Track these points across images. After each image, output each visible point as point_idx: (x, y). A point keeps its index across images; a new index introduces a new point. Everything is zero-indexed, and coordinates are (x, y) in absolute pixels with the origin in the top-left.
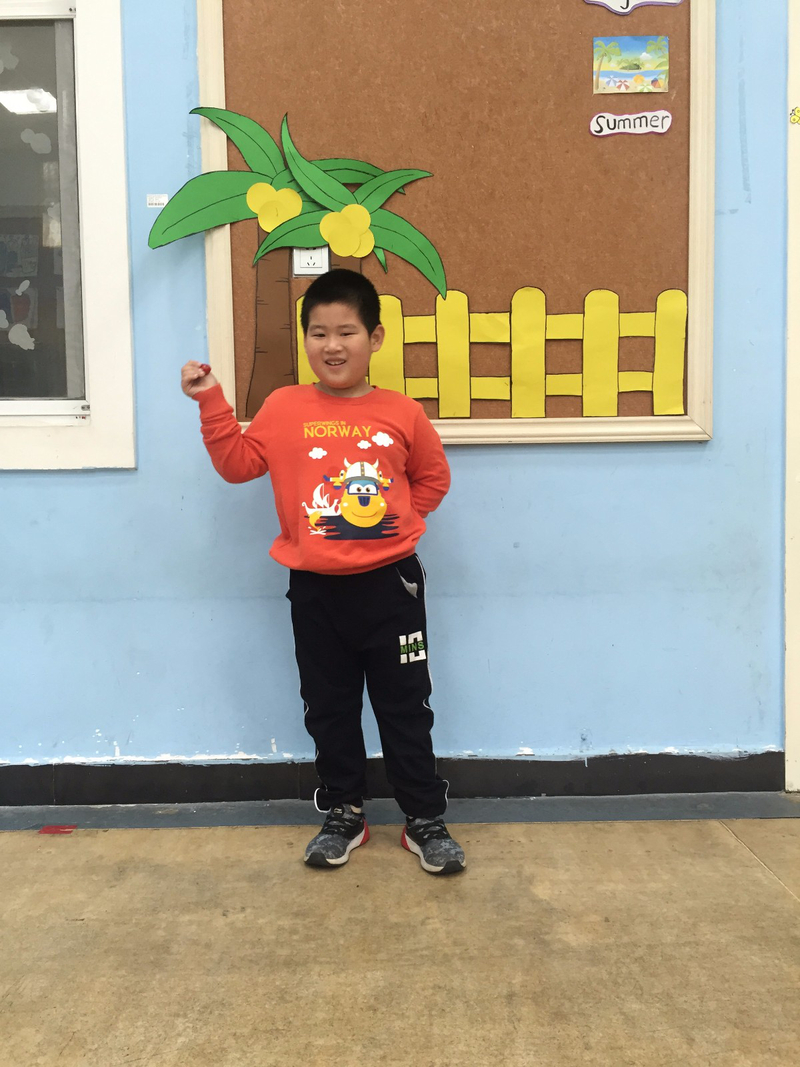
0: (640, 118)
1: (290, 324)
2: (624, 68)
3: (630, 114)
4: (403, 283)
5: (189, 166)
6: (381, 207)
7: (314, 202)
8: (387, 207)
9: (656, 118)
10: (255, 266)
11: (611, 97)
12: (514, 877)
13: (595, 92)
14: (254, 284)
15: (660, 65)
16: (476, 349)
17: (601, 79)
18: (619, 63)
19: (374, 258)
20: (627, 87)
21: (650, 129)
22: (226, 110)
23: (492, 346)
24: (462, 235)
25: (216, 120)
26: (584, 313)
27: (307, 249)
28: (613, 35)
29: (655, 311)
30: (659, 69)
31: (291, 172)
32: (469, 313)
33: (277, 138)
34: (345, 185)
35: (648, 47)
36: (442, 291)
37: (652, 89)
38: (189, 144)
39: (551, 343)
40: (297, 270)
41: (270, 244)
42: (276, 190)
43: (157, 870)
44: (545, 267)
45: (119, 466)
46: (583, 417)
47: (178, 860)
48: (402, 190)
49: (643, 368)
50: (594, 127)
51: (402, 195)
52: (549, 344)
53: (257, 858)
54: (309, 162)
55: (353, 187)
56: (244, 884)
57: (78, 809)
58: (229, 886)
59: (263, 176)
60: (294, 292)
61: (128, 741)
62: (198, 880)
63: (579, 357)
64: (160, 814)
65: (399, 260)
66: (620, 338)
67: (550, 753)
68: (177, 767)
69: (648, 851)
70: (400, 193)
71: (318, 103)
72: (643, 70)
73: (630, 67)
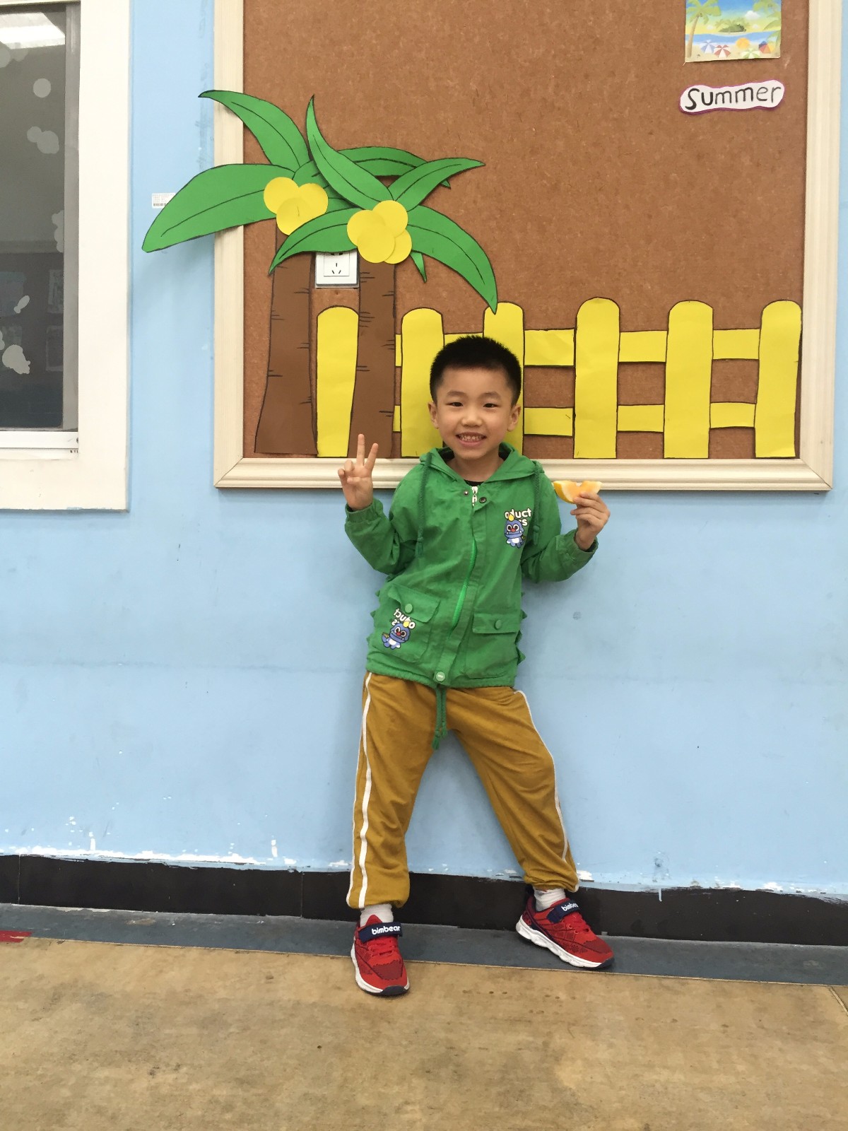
0: (744, 91)
1: (310, 344)
2: (724, 30)
3: (732, 85)
4: (444, 294)
5: (201, 160)
6: (421, 204)
7: (341, 198)
8: (429, 203)
9: (763, 90)
10: (272, 274)
11: (709, 65)
12: (537, 1049)
13: (687, 60)
14: (270, 295)
15: (770, 25)
16: (530, 373)
17: (694, 45)
18: (718, 24)
19: (412, 265)
20: (728, 53)
21: (756, 103)
22: (244, 93)
23: (553, 371)
24: (518, 236)
25: (232, 107)
26: (667, 330)
27: (333, 254)
29: (760, 328)
30: (770, 30)
31: (315, 164)
32: (524, 329)
33: (300, 125)
34: (379, 178)
35: (755, 5)
36: (492, 303)
37: (759, 54)
38: (202, 134)
39: (626, 366)
40: (320, 279)
41: (289, 249)
42: (299, 186)
43: (98, 1001)
44: (619, 273)
45: (108, 507)
46: (663, 458)
47: (129, 988)
48: (446, 183)
49: (742, 399)
50: (685, 102)
51: (446, 190)
52: (622, 368)
53: (222, 994)
54: (338, 151)
55: (387, 180)
56: (194, 1030)
57: (43, 911)
58: (173, 1031)
59: (284, 170)
60: (316, 306)
61: (106, 832)
62: (140, 1020)
63: (661, 384)
64: (133, 925)
65: (441, 267)
66: (713, 361)
67: (614, 881)
68: (160, 867)
69: (725, 1026)
70: (444, 186)
71: (350, 83)
72: (749, 31)
73: (732, 29)
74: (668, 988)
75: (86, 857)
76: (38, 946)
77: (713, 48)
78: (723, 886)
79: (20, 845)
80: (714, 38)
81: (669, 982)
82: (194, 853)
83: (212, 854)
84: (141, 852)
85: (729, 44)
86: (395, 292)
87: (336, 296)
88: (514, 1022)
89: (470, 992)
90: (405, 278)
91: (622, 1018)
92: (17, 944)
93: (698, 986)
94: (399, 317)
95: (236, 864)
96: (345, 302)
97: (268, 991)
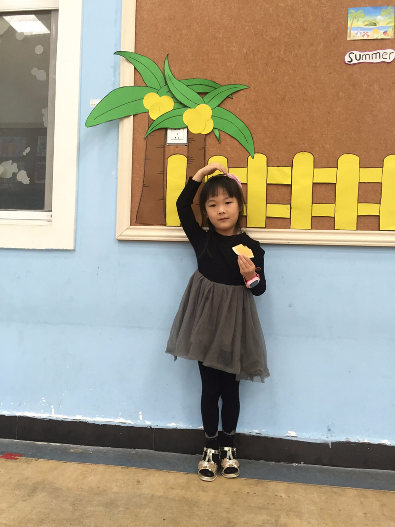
0: (376, 54)
1: (163, 172)
2: (367, 25)
3: (370, 51)
4: (229, 149)
5: (114, 84)
6: (219, 106)
7: (180, 103)
8: (222, 106)
9: (386, 54)
10: (146, 138)
11: (359, 42)
12: (272, 524)
13: (348, 39)
14: (145, 148)
15: (389, 23)
16: (270, 187)
17: (352, 32)
18: (364, 22)
19: (213, 135)
20: (368, 36)
21: (382, 60)
22: (135, 53)
23: (280, 187)
24: (265, 122)
25: (131, 60)
26: (337, 168)
27: (175, 129)
28: (360, 6)
29: (383, 167)
30: (387, 25)
31: (168, 87)
32: (267, 166)
33: (162, 68)
34: (198, 93)
35: (382, 13)
36: (252, 154)
37: (384, 37)
38: (114, 72)
39: (317, 185)
40: (169, 141)
41: (155, 126)
42: (160, 97)
43: (55, 491)
44: (314, 140)
45: (65, 248)
46: (334, 229)
47: (69, 486)
48: (230, 96)
49: (373, 201)
50: (347, 59)
51: (230, 99)
52: (315, 185)
53: (115, 489)
54: (179, 81)
55: (202, 94)
56: (101, 509)
57: (28, 444)
58: (92, 509)
59: (153, 89)
60: (167, 153)
61: (59, 406)
62: (75, 502)
63: (334, 193)
64: (72, 452)
65: (227, 136)
66: (359, 183)
67: (307, 437)
68: (85, 424)
69: (365, 514)
70: (230, 98)
71: (186, 48)
72: (378, 26)
73: (370, 25)
74: (335, 493)
75: (49, 418)
76: (26, 462)
77: (361, 33)
78: (361, 441)
79: (18, 411)
80: (362, 29)
81: (336, 489)
82: (102, 417)
83: (110, 418)
84: (76, 416)
85: (369, 32)
86: (205, 147)
87: (177, 149)
88: (260, 508)
89: (237, 492)
90: (210, 141)
91: (313, 508)
92: (15, 460)
93: (351, 492)
94: (207, 159)
95: (122, 423)
96: (181, 152)
97: (138, 488)
